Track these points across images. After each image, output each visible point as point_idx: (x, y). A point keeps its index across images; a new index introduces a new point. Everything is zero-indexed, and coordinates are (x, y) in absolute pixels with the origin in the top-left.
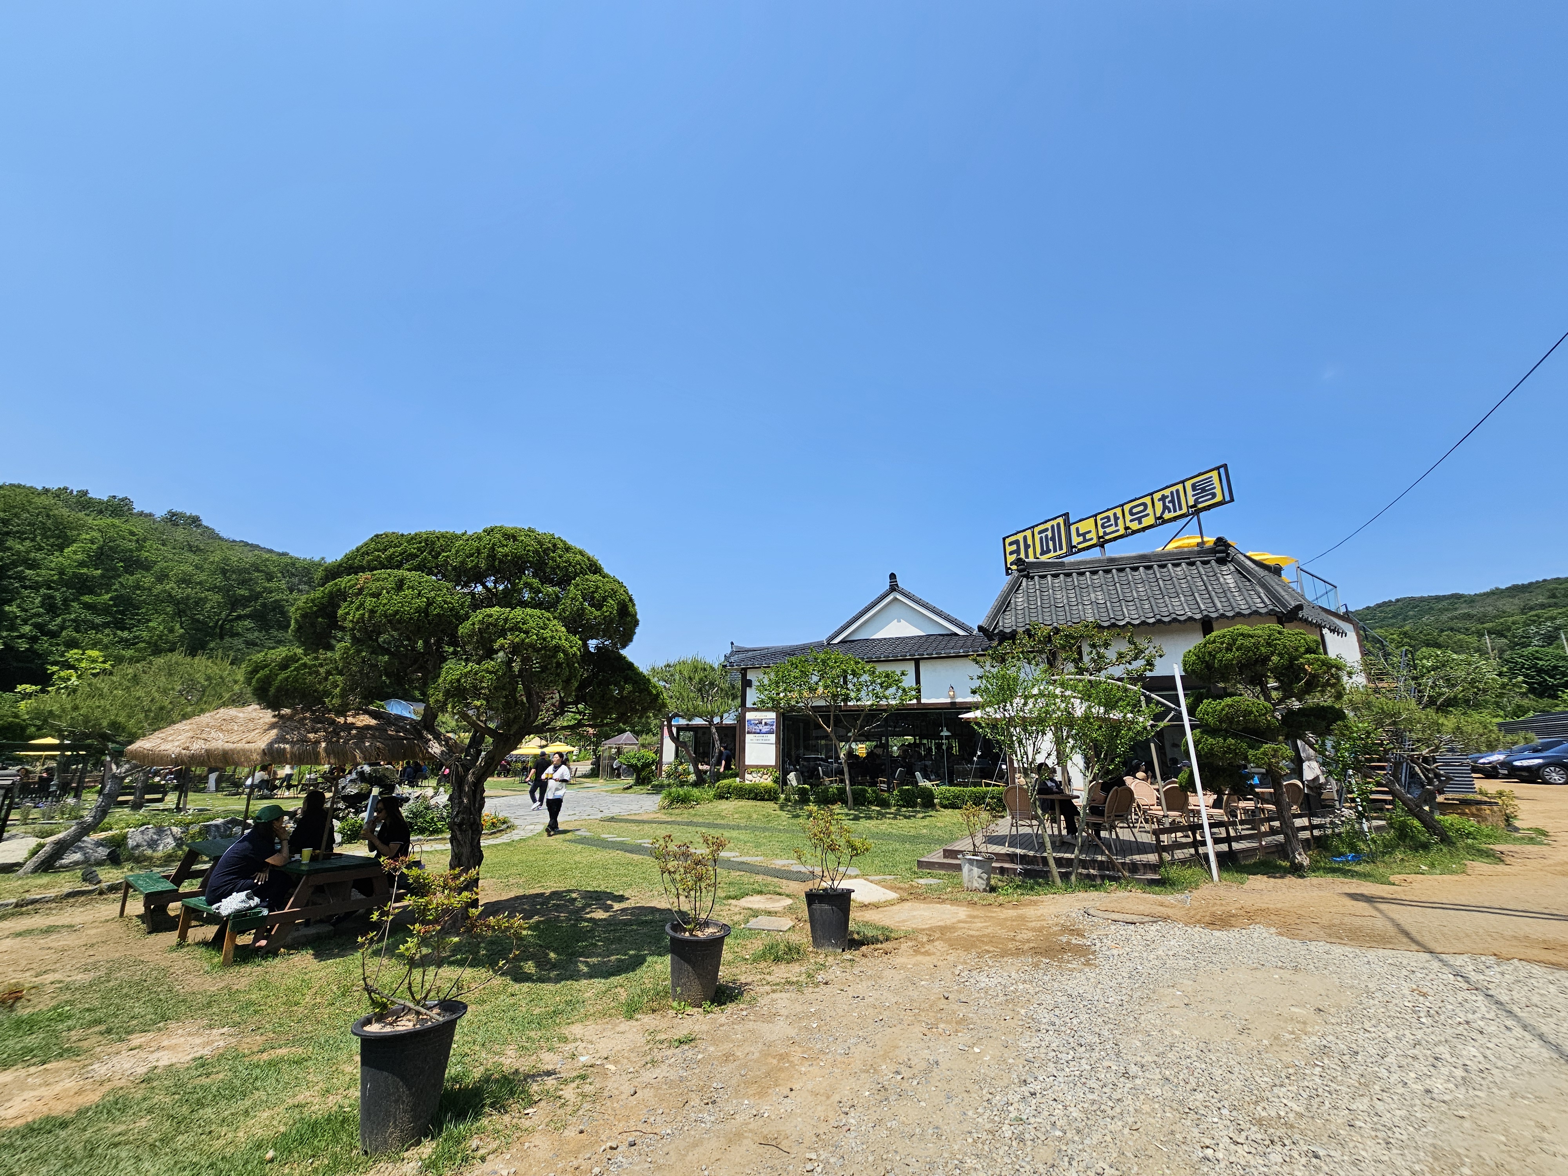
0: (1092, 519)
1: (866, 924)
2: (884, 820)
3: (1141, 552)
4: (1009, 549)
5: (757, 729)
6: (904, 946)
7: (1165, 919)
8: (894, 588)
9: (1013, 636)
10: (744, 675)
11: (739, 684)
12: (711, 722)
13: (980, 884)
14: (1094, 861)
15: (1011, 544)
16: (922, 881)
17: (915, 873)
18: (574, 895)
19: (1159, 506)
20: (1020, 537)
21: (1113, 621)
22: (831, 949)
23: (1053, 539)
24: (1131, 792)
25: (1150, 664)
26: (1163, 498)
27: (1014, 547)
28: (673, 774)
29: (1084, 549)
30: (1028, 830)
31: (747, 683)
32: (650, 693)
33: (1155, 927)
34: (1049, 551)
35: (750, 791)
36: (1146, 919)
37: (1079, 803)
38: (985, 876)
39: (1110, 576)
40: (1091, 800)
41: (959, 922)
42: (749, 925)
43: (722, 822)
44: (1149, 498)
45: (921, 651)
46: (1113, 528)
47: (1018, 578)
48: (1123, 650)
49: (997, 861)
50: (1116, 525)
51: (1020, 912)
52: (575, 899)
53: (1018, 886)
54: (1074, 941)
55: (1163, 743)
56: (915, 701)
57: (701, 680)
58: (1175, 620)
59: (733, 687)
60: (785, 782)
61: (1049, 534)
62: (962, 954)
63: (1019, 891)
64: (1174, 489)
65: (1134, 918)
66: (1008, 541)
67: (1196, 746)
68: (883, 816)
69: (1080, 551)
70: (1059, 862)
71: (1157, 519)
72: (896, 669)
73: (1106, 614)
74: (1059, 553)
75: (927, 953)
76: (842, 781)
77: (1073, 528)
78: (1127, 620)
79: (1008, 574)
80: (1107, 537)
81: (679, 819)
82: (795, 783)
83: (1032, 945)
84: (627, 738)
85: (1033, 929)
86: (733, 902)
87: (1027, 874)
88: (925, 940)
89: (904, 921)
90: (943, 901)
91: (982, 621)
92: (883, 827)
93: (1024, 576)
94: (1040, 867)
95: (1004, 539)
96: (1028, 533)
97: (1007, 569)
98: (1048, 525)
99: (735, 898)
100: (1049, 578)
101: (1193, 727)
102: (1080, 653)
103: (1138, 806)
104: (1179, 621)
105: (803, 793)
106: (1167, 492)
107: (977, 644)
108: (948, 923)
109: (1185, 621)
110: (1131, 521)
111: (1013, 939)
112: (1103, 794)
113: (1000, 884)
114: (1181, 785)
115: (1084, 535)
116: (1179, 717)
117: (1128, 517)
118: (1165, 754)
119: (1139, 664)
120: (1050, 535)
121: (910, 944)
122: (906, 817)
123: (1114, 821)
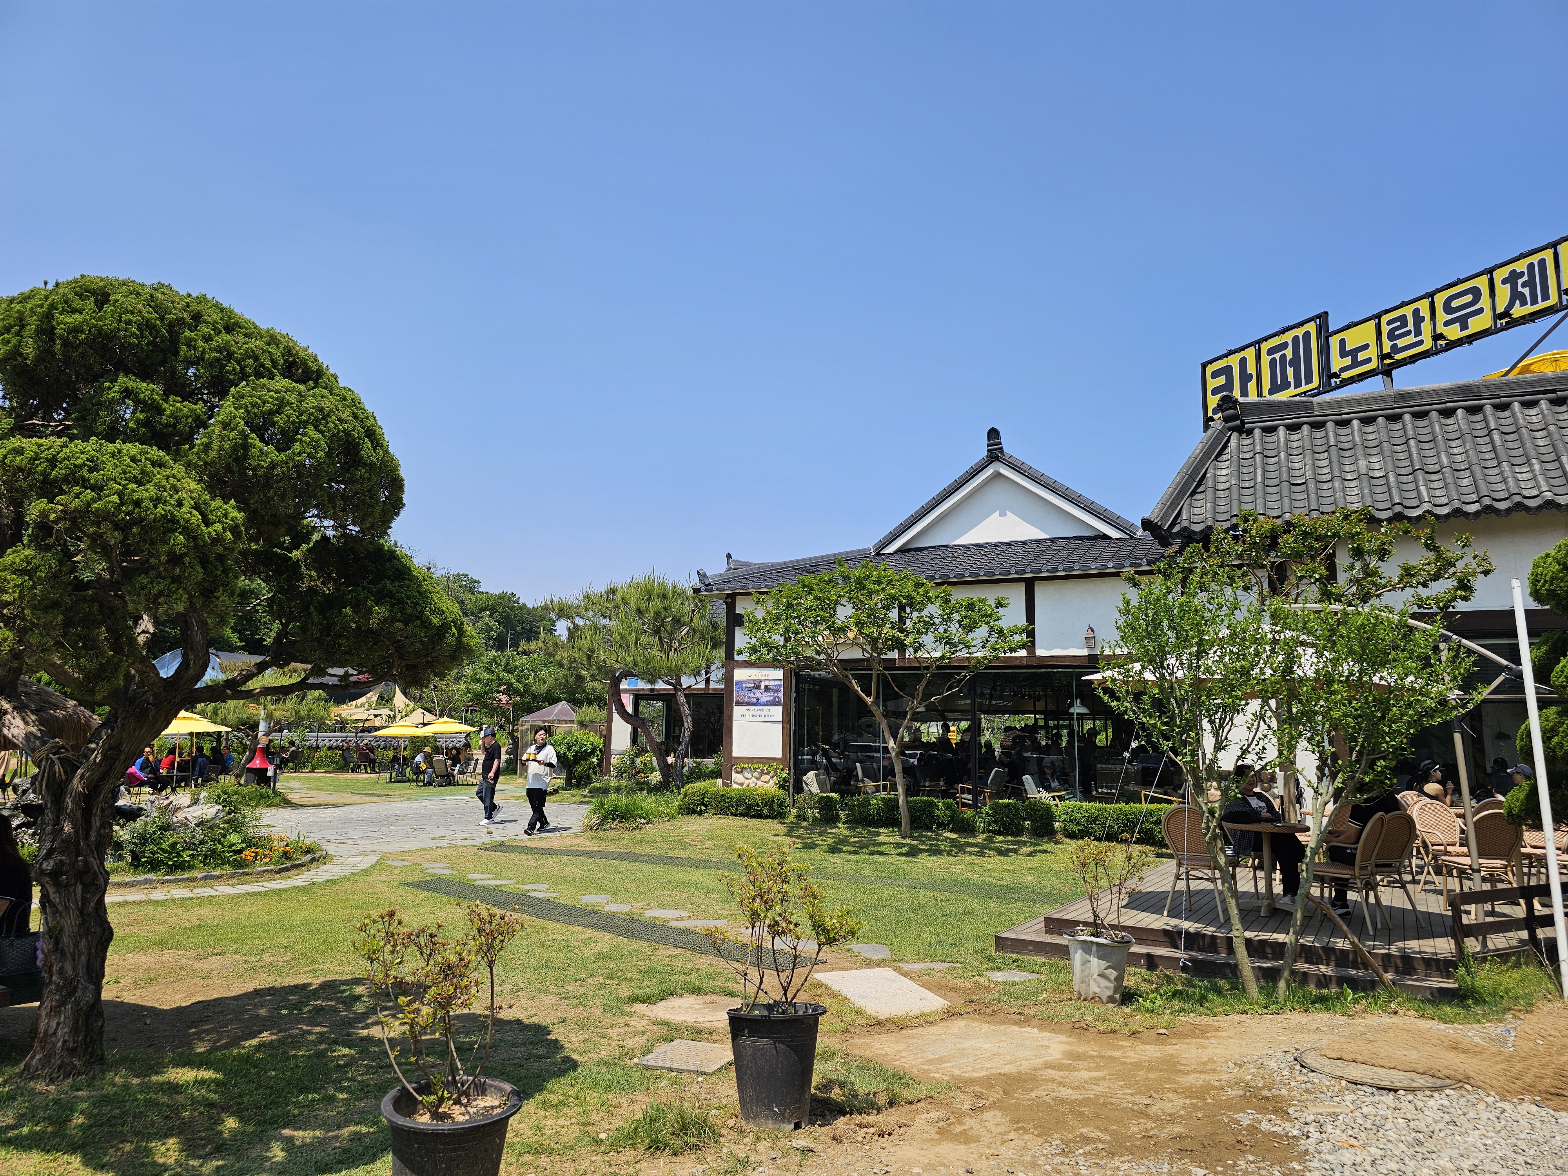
0: (1372, 324)
1: (865, 1065)
2: (961, 857)
3: (1462, 381)
4: (1212, 384)
5: (752, 697)
6: (921, 1120)
7: (1461, 1082)
8: (995, 454)
9: (1205, 537)
10: (731, 607)
11: (722, 621)
12: (677, 685)
13: (1103, 988)
14: (1329, 951)
15: (1215, 375)
16: (999, 976)
17: (990, 959)
18: (359, 990)
19: (1503, 293)
20: (1233, 361)
21: (1398, 509)
22: (770, 1124)
23: (1295, 362)
24: (1410, 822)
25: (1465, 587)
26: (1513, 278)
27: (1222, 380)
28: (630, 771)
29: (1352, 380)
30: (1208, 885)
31: (735, 620)
32: (426, 624)
33: (1438, 1100)
34: (1286, 385)
35: (739, 802)
36: (1420, 1081)
37: (1310, 840)
38: (1113, 974)
39: (1398, 426)
40: (1329, 835)
41: (1048, 1066)
42: (650, 1060)
43: (682, 854)
44: (1485, 278)
45: (1036, 565)
46: (1411, 339)
47: (1222, 433)
48: (1413, 563)
49: (1141, 941)
50: (1418, 333)
51: (1169, 1049)
52: (358, 998)
53: (1175, 994)
54: (1265, 1126)
55: (1479, 732)
56: (1023, 653)
57: (657, 614)
58: (1519, 506)
59: (715, 626)
60: (799, 787)
61: (1289, 353)
62: (1033, 1142)
63: (1177, 1004)
64: (1535, 259)
65: (1397, 1078)
66: (1210, 369)
67: (1546, 740)
68: (961, 849)
69: (1345, 383)
70: (1255, 949)
71: (1498, 316)
72: (990, 595)
73: (1386, 496)
74: (1305, 388)
75: (966, 1138)
76: (894, 788)
77: (1334, 341)
78: (1426, 506)
79: (1206, 427)
80: (1398, 356)
81: (612, 848)
82: (815, 789)
83: (1178, 1129)
84: (561, 712)
85: (1188, 1092)
86: (640, 1008)
87: (1198, 969)
88: (966, 1106)
89: (942, 1060)
90: (1027, 1021)
91: (1150, 509)
92: (956, 869)
93: (1233, 429)
94: (1222, 957)
95: (1204, 366)
96: (1250, 354)
97: (1208, 420)
98: (1288, 337)
99: (648, 1000)
100: (1282, 431)
101: (1542, 704)
102: (1332, 569)
103: (1424, 842)
104: (1527, 509)
105: (826, 806)
106: (1521, 266)
107: (1139, 552)
108: (1025, 1067)
109: (1540, 507)
110: (1447, 324)
111: (1143, 1114)
112: (1354, 826)
113: (1145, 987)
114: (1510, 813)
115: (1354, 353)
116: (1516, 683)
117: (1442, 316)
118: (1482, 751)
119: (1442, 587)
120: (1289, 356)
121: (934, 1115)
122: (1001, 853)
123: (1374, 874)
